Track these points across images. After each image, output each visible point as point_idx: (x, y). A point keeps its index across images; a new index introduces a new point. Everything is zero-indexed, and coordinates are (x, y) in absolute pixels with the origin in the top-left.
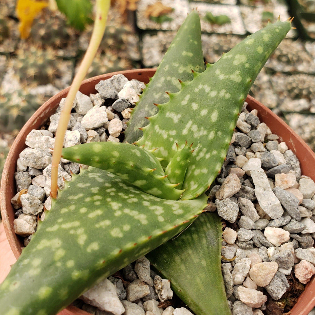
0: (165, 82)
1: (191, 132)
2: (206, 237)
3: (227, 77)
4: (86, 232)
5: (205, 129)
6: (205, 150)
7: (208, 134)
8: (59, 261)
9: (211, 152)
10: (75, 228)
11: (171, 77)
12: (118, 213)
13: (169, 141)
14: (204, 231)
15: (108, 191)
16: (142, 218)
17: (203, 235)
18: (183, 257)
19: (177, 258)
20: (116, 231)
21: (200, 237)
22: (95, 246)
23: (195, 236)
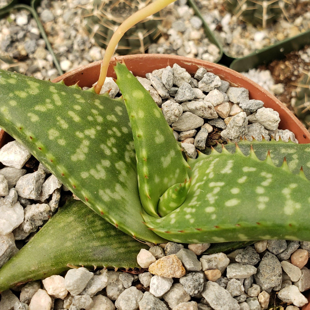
0: (289, 154)
1: (212, 189)
2: (102, 246)
3: (288, 197)
4: (49, 110)
5: (216, 200)
6: (194, 210)
7: (211, 205)
8: (15, 95)
9: (192, 218)
10: (53, 102)
11: (297, 158)
12: (79, 135)
13: (203, 177)
14: (112, 244)
15: (115, 129)
16: (80, 155)
17: (105, 243)
18: (73, 223)
19: (71, 219)
20: (55, 134)
21: (101, 239)
22: (35, 118)
23: (102, 234)
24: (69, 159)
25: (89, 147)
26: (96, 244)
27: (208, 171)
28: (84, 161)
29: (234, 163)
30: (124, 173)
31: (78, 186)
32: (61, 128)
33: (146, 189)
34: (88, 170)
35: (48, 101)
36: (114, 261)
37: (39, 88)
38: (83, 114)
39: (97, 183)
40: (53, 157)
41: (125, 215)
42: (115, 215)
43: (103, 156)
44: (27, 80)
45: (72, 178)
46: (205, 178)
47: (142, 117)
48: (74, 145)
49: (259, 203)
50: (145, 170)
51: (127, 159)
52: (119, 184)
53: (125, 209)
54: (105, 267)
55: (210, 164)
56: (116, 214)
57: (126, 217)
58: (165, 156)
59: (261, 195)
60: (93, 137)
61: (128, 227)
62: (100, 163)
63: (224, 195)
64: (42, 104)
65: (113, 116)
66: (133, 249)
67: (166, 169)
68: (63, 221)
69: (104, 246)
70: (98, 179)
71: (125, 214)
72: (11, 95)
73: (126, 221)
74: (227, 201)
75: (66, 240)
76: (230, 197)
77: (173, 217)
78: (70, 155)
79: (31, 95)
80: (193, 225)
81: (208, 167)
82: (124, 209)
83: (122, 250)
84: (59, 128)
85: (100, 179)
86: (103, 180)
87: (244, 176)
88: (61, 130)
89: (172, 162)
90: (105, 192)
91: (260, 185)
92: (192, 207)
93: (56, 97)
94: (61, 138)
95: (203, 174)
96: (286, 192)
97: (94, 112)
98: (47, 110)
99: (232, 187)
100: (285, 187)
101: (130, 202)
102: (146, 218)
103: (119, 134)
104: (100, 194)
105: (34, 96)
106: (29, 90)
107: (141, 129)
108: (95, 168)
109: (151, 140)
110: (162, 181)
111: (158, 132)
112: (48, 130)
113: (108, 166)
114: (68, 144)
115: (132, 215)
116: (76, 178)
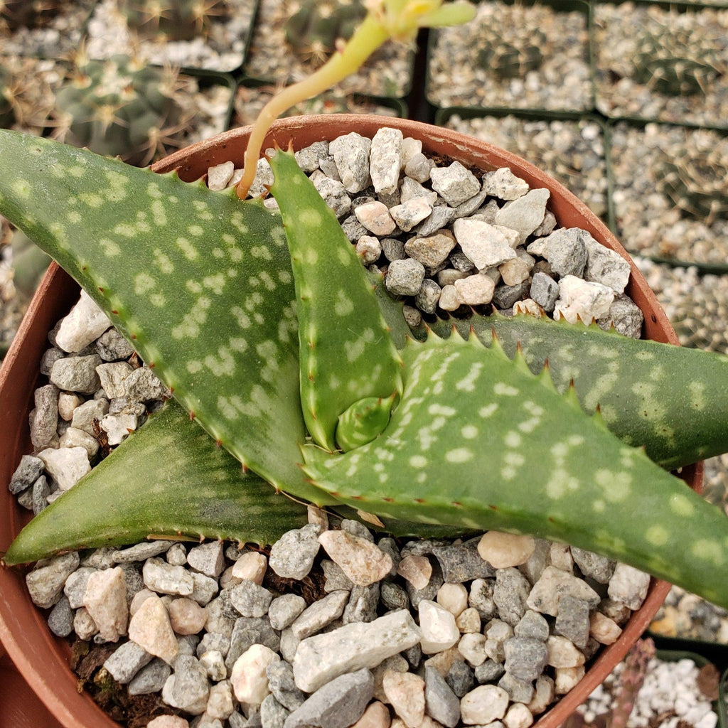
0: (602, 359)
2: (219, 498)
3: (560, 462)
4: (141, 235)
5: (433, 445)
6: (391, 457)
7: (422, 454)
8: (79, 201)
9: (385, 472)
10: (150, 218)
11: (616, 372)
12: (193, 286)
13: (424, 389)
14: (237, 497)
15: (264, 276)
16: (189, 328)
17: (225, 493)
18: (171, 449)
19: (170, 439)
20: (148, 283)
21: (219, 484)
22: (112, 250)
23: (221, 475)
24: (169, 333)
25: (209, 313)
26: (209, 493)
27: (434, 378)
28: (196, 339)
29: (483, 370)
30: (272, 363)
31: (180, 388)
32: (159, 271)
33: (311, 400)
34: (202, 357)
35: (141, 215)
36: (239, 528)
37: (127, 187)
38: (204, 245)
39: (216, 383)
40: (139, 329)
41: (264, 448)
42: (244, 447)
43: (235, 330)
44: (106, 169)
45: (170, 371)
46: (427, 391)
47: (312, 263)
48: (181, 306)
49: (505, 465)
50: (311, 364)
51: (283, 336)
52: (260, 387)
53: (266, 436)
54: (220, 538)
55: (442, 361)
56: (247, 446)
57: (265, 451)
58: (353, 339)
59: (513, 450)
60: (218, 291)
61: (268, 472)
62: (227, 343)
63: (448, 438)
64: (129, 222)
65: (264, 248)
66: (279, 510)
67: (354, 364)
68: (152, 443)
69: (222, 499)
70: (219, 375)
71: (265, 445)
72: (72, 201)
73: (265, 459)
74: (450, 450)
75: (154, 480)
76: (459, 442)
77: (353, 462)
78: (170, 326)
79: (111, 202)
80: (383, 487)
81: (437, 368)
82: (263, 436)
83: (256, 510)
84: (156, 273)
85: (224, 375)
86: (228, 377)
87: (493, 403)
88: (158, 277)
89: (366, 352)
90: (229, 401)
91: (516, 429)
92: (390, 449)
93: (157, 208)
94: (157, 291)
95: (426, 383)
96: (559, 451)
97: (229, 239)
98: (138, 235)
99: (465, 424)
100: (558, 440)
101: (278, 422)
102: (308, 455)
103: (271, 286)
104: (219, 406)
105: (116, 204)
106: (106, 191)
107: (310, 286)
108: (216, 354)
109: (327, 308)
110: (344, 387)
111: (341, 294)
112: (136, 274)
113: (242, 350)
114: (169, 305)
115: (279, 448)
116: (177, 372)
